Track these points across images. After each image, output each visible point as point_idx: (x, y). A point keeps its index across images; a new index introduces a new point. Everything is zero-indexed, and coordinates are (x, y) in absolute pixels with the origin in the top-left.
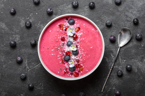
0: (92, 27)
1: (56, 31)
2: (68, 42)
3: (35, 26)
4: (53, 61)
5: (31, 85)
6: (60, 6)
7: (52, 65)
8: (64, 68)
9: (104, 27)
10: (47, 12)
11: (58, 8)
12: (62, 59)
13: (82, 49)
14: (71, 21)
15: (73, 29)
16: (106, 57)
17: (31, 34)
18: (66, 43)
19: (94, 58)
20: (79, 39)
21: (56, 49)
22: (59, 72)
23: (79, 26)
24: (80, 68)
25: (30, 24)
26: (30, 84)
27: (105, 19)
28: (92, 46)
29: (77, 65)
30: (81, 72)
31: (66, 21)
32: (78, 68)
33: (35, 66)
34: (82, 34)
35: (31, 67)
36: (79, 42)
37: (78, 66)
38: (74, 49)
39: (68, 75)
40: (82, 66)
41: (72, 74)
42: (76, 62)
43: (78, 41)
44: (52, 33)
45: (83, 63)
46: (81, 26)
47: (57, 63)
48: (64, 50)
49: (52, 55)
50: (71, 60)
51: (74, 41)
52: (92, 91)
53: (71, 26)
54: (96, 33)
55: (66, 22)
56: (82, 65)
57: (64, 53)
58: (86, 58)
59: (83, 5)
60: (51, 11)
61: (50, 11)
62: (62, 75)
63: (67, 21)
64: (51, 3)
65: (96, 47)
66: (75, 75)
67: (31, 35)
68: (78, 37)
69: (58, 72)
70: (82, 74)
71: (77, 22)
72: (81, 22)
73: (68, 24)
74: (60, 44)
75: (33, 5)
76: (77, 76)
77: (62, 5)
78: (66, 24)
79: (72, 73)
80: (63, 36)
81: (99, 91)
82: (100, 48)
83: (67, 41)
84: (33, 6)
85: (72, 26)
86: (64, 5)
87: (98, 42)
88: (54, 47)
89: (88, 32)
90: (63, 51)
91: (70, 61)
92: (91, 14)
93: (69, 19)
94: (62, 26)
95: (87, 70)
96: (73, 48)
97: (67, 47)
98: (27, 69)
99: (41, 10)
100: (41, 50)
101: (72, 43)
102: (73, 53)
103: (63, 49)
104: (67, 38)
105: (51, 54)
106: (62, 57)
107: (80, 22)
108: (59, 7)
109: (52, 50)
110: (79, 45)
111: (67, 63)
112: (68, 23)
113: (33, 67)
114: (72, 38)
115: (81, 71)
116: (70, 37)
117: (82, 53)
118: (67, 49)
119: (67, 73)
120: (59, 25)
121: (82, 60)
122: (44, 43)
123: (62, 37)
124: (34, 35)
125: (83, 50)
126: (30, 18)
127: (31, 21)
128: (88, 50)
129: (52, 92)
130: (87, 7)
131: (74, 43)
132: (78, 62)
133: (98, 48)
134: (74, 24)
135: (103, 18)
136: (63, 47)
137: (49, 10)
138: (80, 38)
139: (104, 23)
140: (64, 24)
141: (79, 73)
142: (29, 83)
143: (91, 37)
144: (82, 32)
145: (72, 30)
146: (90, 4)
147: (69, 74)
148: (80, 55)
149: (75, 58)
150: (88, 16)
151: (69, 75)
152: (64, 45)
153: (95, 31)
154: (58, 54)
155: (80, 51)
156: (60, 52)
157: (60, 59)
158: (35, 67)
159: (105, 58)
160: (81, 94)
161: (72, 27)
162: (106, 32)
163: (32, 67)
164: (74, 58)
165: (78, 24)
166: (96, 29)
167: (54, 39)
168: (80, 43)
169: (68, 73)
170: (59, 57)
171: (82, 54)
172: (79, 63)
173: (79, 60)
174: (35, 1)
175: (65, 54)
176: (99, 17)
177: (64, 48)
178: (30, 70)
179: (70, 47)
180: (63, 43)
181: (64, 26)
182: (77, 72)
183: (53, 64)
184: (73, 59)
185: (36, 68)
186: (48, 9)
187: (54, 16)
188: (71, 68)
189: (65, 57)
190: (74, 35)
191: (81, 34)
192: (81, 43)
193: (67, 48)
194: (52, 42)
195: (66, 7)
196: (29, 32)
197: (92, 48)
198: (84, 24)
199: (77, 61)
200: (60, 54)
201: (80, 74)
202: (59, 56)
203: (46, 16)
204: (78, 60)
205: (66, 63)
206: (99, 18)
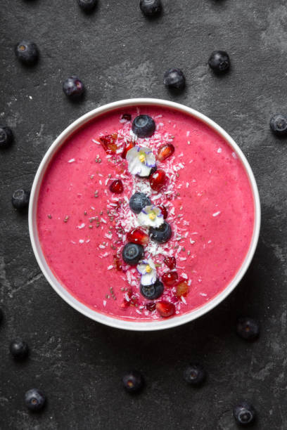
0: (217, 142)
1: (92, 160)
2: (134, 197)
3: (27, 141)
4: (84, 263)
5: (18, 343)
6: (111, 68)
7: (81, 278)
8: (122, 289)
9: (264, 137)
10: (64, 90)
11: (104, 75)
12: (115, 256)
13: (182, 221)
14: (143, 123)
15: (149, 153)
16: (276, 243)
17: (14, 170)
18: (126, 199)
19: (226, 250)
20: (171, 186)
21: (92, 222)
22: (105, 303)
23: (171, 140)
24: (177, 285)
25: (6, 137)
26: (16, 343)
27: (267, 110)
28: (219, 209)
29: (169, 276)
30: (181, 300)
31: (123, 124)
32: (171, 286)
33: (31, 279)
34: (182, 167)
35: (17, 281)
36: (172, 196)
37: (172, 279)
38: (153, 220)
39: (138, 311)
40: (185, 279)
41: (150, 307)
42: (163, 265)
43: (169, 192)
44: (77, 166)
45: (189, 269)
46: (177, 138)
47: (100, 272)
48: (120, 225)
49: (81, 244)
50: (145, 261)
51: (156, 192)
52: (228, 363)
53: (142, 140)
54: (231, 162)
55: (125, 127)
56: (185, 276)
57: (120, 236)
58: (200, 250)
59: (189, 63)
60: (79, 89)
61: (74, 89)
62: (115, 311)
63: (129, 122)
64: (79, 58)
65: (233, 210)
66: (163, 310)
67: (14, 173)
68: (167, 177)
69: (102, 303)
70: (186, 309)
71: (161, 124)
72: (176, 124)
73: (131, 133)
74: (108, 206)
75: (16, 69)
76: (169, 314)
77: (117, 67)
78: (124, 134)
79: (151, 304)
80: (117, 176)
81: (256, 362)
82: (245, 216)
83: (131, 193)
84: (16, 73)
85: (147, 139)
86: (124, 64)
87: (238, 193)
88: (86, 215)
89: (204, 159)
90: (117, 228)
91: (144, 264)
92: (219, 95)
93: (134, 117)
94: (112, 141)
95: (204, 295)
96: (150, 219)
97: (130, 213)
98: (6, 288)
99: (45, 84)
100: (43, 228)
101: (148, 201)
102: (151, 235)
103: (116, 223)
104: (131, 184)
105: (76, 239)
106: (116, 249)
107: (174, 126)
108: (106, 72)
109: (80, 227)
110: (171, 205)
111: (133, 271)
112: (133, 129)
113: (26, 283)
114: (148, 183)
115: (182, 298)
116: (142, 180)
117: (183, 233)
118: (131, 221)
119: (134, 304)
120: (102, 139)
121: (185, 259)
122: (53, 204)
123: (114, 179)
124: (25, 174)
125: (185, 222)
126: (9, 115)
127: (12, 124)
128: (205, 224)
129: (91, 367)
130: (204, 68)
131: (157, 200)
132: (171, 267)
133: (239, 215)
134: (153, 134)
135: (262, 106)
136: (117, 215)
137: (71, 84)
138: (175, 182)
139: (263, 123)
140: (119, 136)
141: (175, 304)
142: (14, 337)
143: (212, 177)
144: (181, 161)
145: (147, 154)
146: (212, 58)
147: (141, 307)
148: (179, 241)
149: (161, 250)
150: (208, 102)
151: (140, 313)
152: (120, 207)
153: (227, 156)
154: (101, 238)
155: (175, 229)
156: (109, 234)
157: (108, 256)
158: (32, 282)
159: (273, 245)
160: (192, 374)
161: (144, 143)
162: (273, 155)
163: (23, 282)
164: (158, 252)
165: (165, 132)
166: (230, 149)
167: (85, 187)
168: (176, 198)
169: (140, 305)
170: (103, 251)
171: (182, 239)
172: (174, 270)
173: (175, 259)
174: (20, 55)
175: (124, 238)
176: (246, 104)
177: (122, 218)
178: (14, 291)
179: (142, 213)
180: (117, 199)
181: (117, 142)
182: (169, 299)
183: (86, 274)
184: (154, 255)
185: (36, 287)
186: (67, 81)
187: (89, 103)
188: (146, 287)
189: (125, 248)
190: (154, 170)
191: (179, 168)
192: (179, 198)
193: (131, 218)
194: (79, 196)
195: (131, 73)
196: (8, 164)
197: (219, 215)
198: (189, 133)
199: (166, 263)
200: (108, 239)
201: (179, 308)
202: (105, 245)
203: (62, 107)
204: (170, 258)
205: (130, 269)
206: (246, 106)
